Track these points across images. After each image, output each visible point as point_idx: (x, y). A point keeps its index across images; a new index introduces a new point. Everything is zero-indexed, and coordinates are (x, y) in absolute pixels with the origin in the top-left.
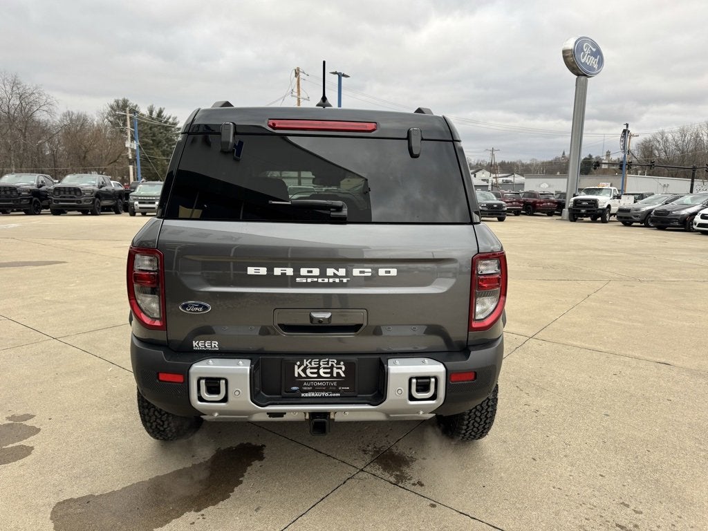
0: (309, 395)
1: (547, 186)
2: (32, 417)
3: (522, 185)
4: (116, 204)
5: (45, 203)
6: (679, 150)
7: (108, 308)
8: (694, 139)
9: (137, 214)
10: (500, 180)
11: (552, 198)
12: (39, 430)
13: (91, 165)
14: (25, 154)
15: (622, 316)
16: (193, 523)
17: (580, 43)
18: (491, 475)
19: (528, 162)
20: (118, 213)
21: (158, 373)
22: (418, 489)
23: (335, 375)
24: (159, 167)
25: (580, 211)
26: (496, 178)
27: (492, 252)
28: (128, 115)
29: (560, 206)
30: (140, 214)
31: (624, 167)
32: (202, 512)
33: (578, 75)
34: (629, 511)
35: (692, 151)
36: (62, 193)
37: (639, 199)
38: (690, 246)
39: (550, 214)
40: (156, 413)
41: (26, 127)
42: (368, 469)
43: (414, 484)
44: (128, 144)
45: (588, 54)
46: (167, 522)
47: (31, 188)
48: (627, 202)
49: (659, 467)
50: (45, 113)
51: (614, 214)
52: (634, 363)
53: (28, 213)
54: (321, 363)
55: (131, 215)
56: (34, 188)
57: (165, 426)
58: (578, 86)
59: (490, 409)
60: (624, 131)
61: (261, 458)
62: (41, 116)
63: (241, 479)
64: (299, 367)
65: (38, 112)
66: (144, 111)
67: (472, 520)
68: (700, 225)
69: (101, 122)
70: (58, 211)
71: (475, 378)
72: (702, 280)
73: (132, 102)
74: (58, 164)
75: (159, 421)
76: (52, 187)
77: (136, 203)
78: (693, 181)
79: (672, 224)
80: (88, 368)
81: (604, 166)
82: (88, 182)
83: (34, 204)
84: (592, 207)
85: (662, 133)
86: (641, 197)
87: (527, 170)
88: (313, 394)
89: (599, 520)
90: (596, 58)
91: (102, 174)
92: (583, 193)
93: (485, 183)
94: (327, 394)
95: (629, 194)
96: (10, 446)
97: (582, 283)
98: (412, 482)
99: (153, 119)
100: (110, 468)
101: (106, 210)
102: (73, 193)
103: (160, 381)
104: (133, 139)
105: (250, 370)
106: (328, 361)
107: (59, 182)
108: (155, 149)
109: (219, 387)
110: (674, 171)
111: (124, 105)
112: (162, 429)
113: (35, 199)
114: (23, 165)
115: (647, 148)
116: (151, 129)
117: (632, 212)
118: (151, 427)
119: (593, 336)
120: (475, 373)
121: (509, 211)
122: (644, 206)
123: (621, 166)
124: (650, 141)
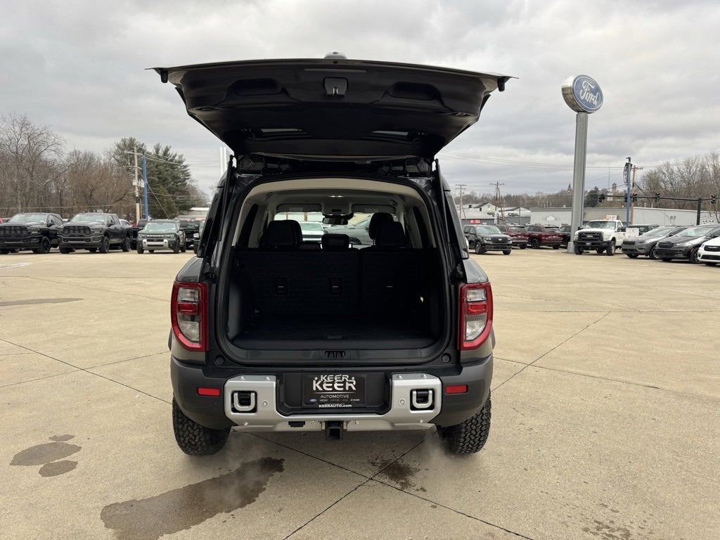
0: (326, 406)
1: (553, 219)
2: (72, 437)
3: (528, 218)
4: (124, 242)
5: (54, 241)
6: (685, 181)
7: (129, 341)
8: (700, 171)
9: (145, 252)
10: (506, 214)
11: (558, 232)
12: (80, 448)
13: (97, 203)
14: (32, 193)
15: (618, 345)
16: (225, 521)
17: (578, 81)
18: (487, 482)
19: (534, 195)
20: (125, 250)
21: (198, 388)
22: (421, 494)
23: (347, 389)
24: (165, 204)
25: (585, 244)
26: (501, 211)
27: (479, 282)
28: (136, 154)
29: (566, 239)
30: (148, 251)
31: (630, 199)
32: (232, 513)
33: (578, 111)
34: (607, 510)
35: (698, 183)
36: (72, 231)
37: (645, 231)
38: (693, 278)
39: (556, 247)
40: (189, 428)
41: (33, 166)
42: (377, 478)
43: (418, 490)
44: (135, 183)
45: (588, 92)
46: (202, 521)
47: (41, 227)
48: (632, 235)
49: (638, 475)
50: (53, 152)
51: (620, 247)
52: (624, 387)
53: (36, 252)
54: (336, 379)
55: (139, 253)
56: (44, 227)
57: (196, 441)
58: (579, 123)
59: (484, 423)
60: (627, 165)
61: (281, 470)
62: (49, 155)
63: (264, 487)
64: (317, 381)
65: (46, 151)
66: (150, 149)
67: (468, 518)
68: (705, 257)
69: (107, 160)
70: (67, 250)
71: (467, 391)
72: (700, 310)
73: (139, 141)
74: (64, 202)
75: (191, 435)
76: (62, 226)
77: (145, 240)
78: (699, 213)
79: (676, 255)
80: (117, 395)
81: (609, 199)
82: (96, 220)
83: (44, 242)
84: (596, 240)
85: (668, 165)
86: (647, 229)
87: (533, 203)
88: (329, 406)
89: (579, 517)
90: (595, 95)
91: (107, 212)
92: (588, 226)
93: (491, 217)
94: (340, 406)
95: (634, 227)
96: (57, 461)
97: (582, 314)
98: (415, 488)
99: (159, 157)
100: (148, 478)
101: (114, 247)
102: (82, 231)
103: (199, 395)
104: (140, 177)
105: (276, 384)
106: (341, 377)
107: (69, 221)
108: (161, 186)
109: (249, 399)
110: (681, 203)
111: (130, 145)
112: (193, 443)
113: (44, 238)
114: (29, 204)
115: (653, 180)
116: (157, 166)
117: (636, 244)
118: (184, 441)
119: (588, 363)
120: (467, 386)
121: (515, 244)
122: (649, 239)
123: (626, 198)
124: (655, 173)
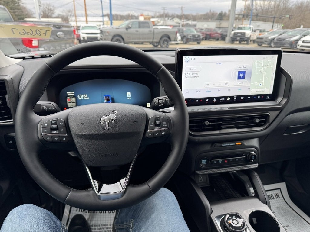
1: (206, 26)
3: (194, 25)
25: (236, 38)
26: (183, 22)
29: (224, 36)
78: (273, 24)
79: (285, 45)
84: (242, 36)
92: (236, 29)
93: (178, 25)
122: (271, 36)
